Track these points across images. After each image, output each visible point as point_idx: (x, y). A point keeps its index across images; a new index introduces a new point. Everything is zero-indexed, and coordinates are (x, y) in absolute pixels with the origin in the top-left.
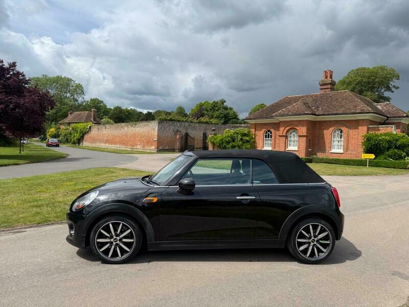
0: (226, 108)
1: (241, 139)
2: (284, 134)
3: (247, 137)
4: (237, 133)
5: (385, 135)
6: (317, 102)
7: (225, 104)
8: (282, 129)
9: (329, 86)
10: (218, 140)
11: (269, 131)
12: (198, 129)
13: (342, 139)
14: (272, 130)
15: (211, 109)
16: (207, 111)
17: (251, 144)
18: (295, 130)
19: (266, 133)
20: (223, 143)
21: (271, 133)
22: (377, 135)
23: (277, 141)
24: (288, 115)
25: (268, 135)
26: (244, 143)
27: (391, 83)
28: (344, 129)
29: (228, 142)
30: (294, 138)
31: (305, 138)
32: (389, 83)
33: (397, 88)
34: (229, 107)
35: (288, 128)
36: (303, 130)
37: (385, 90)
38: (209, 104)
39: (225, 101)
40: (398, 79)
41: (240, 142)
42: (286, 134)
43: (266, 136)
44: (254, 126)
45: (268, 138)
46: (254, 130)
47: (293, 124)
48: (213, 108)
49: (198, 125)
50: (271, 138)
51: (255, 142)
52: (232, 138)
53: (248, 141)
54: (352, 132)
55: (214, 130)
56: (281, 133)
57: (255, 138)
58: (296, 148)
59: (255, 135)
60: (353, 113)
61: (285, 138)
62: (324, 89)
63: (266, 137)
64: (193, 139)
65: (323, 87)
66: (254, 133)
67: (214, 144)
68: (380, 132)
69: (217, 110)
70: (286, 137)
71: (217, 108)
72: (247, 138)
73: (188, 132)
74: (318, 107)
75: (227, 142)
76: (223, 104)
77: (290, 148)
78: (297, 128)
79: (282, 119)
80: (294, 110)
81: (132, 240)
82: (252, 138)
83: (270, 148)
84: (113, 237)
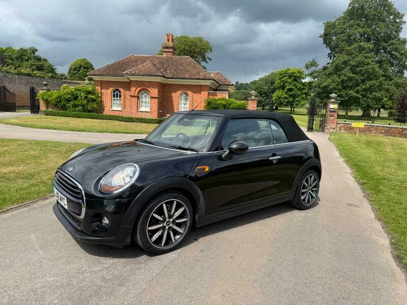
0: (39, 59)
1: (86, 97)
2: (136, 95)
3: (92, 95)
4: (79, 90)
5: (221, 99)
6: (164, 64)
7: (37, 54)
8: (133, 89)
9: (171, 50)
10: (54, 97)
11: (117, 90)
12: (17, 82)
13: (188, 102)
14: (121, 90)
15: (17, 59)
16: (12, 60)
17: (98, 104)
18: (146, 91)
19: (114, 92)
20: (60, 101)
21: (120, 92)
22: (215, 100)
23: (127, 102)
24: (139, 75)
25: (116, 95)
26: (88, 101)
27: (206, 54)
28: (189, 93)
29: (68, 101)
30: (145, 98)
31: (157, 100)
33: (210, 59)
34: (42, 58)
35: (139, 89)
36: (155, 92)
37: (202, 60)
38: (14, 51)
39: (36, 50)
40: (211, 51)
41: (85, 101)
42: (138, 94)
43: (114, 95)
44: (100, 83)
45: (117, 97)
46: (99, 88)
47: (144, 85)
48: (20, 56)
49: (17, 77)
50: (120, 97)
51: (101, 101)
52: (73, 95)
53: (94, 100)
54: (196, 96)
55: (46, 85)
56: (133, 93)
57: (101, 97)
58: (148, 109)
59: (101, 93)
60: (197, 79)
61: (136, 98)
62: (167, 52)
63: (114, 97)
64: (14, 95)
65: (166, 50)
66: (100, 91)
67: (47, 102)
68: (218, 97)
69: (27, 60)
70: (138, 98)
71: (26, 58)
72: (93, 97)
73: (6, 84)
74: (165, 70)
75: (66, 99)
76: (34, 53)
77: (142, 109)
78: (149, 89)
79: (132, 78)
80: (145, 70)
81: (186, 219)
82: (98, 97)
83: (120, 109)
84: (165, 220)
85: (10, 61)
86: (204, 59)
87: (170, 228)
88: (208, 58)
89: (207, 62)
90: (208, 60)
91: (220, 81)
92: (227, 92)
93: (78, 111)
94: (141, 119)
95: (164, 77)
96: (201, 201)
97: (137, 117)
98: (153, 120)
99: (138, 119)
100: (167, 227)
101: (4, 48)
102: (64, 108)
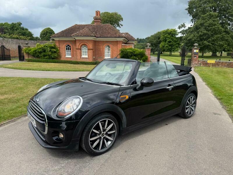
0: (23, 29)
1: (50, 51)
2: (79, 48)
3: (54, 49)
4: (47, 46)
5: (130, 49)
6: (95, 29)
7: (22, 26)
8: (78, 44)
9: (99, 21)
10: (32, 51)
11: (68, 46)
12: (11, 43)
13: (110, 50)
14: (71, 45)
15: (11, 29)
16: (8, 30)
17: (57, 54)
18: (85, 45)
19: (67, 47)
20: (36, 53)
21: (70, 47)
22: (126, 50)
23: (74, 52)
24: (81, 36)
26: (52, 53)
27: (120, 22)
28: (111, 46)
29: (40, 53)
30: (84, 50)
31: (92, 50)
32: (119, 23)
33: (122, 25)
34: (25, 28)
35: (81, 44)
36: (91, 46)
37: (117, 26)
38: (9, 24)
39: (21, 24)
40: (122, 21)
41: (50, 53)
42: (80, 47)
43: (67, 48)
44: (58, 42)
45: (68, 50)
46: (58, 44)
47: (84, 42)
48: (12, 28)
49: (10, 40)
50: (70, 50)
51: (59, 52)
52: (43, 49)
53: (55, 52)
54: (115, 48)
55: (27, 44)
56: (77, 47)
57: (59, 50)
58: (87, 56)
59: (59, 48)
60: (115, 37)
61: (80, 50)
62: (96, 22)
63: (67, 50)
64: (9, 50)
65: (96, 21)
66: (58, 46)
67: (28, 54)
68: (127, 48)
69: (16, 30)
71: (16, 28)
72: (55, 50)
73: (4, 44)
74: (96, 33)
76: (20, 26)
77: (83, 56)
78: (87, 44)
79: (77, 38)
80: (84, 33)
81: (114, 131)
82: (57, 50)
83: (70, 56)
84: (101, 133)
85: (6, 31)
86: (118, 25)
87: (104, 138)
88: (121, 24)
89: (120, 27)
90: (120, 26)
91: (129, 38)
92: (133, 45)
93: (46, 59)
94: (83, 62)
95: (96, 37)
96: (124, 118)
97: (80, 61)
98: (90, 62)
99: (81, 62)
100: (102, 138)
101: (4, 23)
102: (38, 57)
